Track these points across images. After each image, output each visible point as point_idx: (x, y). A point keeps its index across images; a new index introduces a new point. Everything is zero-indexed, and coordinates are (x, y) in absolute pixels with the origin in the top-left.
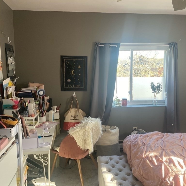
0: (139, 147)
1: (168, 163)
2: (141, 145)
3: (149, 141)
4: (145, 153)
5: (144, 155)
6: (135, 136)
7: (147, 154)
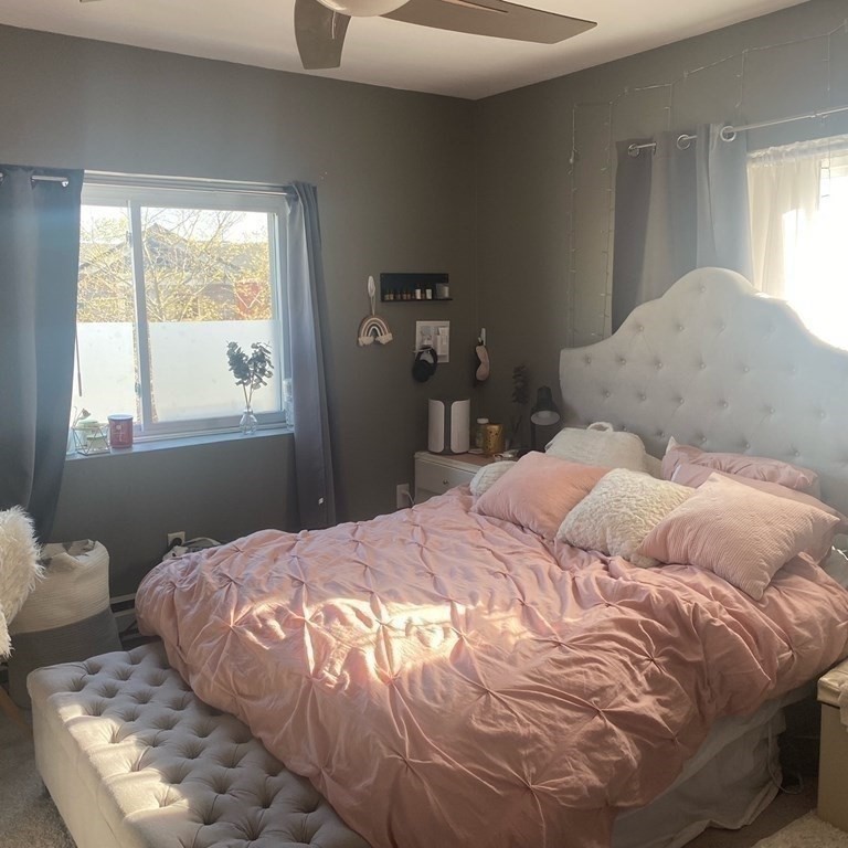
0: (209, 594)
1: (322, 623)
2: (216, 588)
3: (246, 566)
4: (237, 611)
5: (233, 619)
6: (186, 561)
7: (245, 610)
